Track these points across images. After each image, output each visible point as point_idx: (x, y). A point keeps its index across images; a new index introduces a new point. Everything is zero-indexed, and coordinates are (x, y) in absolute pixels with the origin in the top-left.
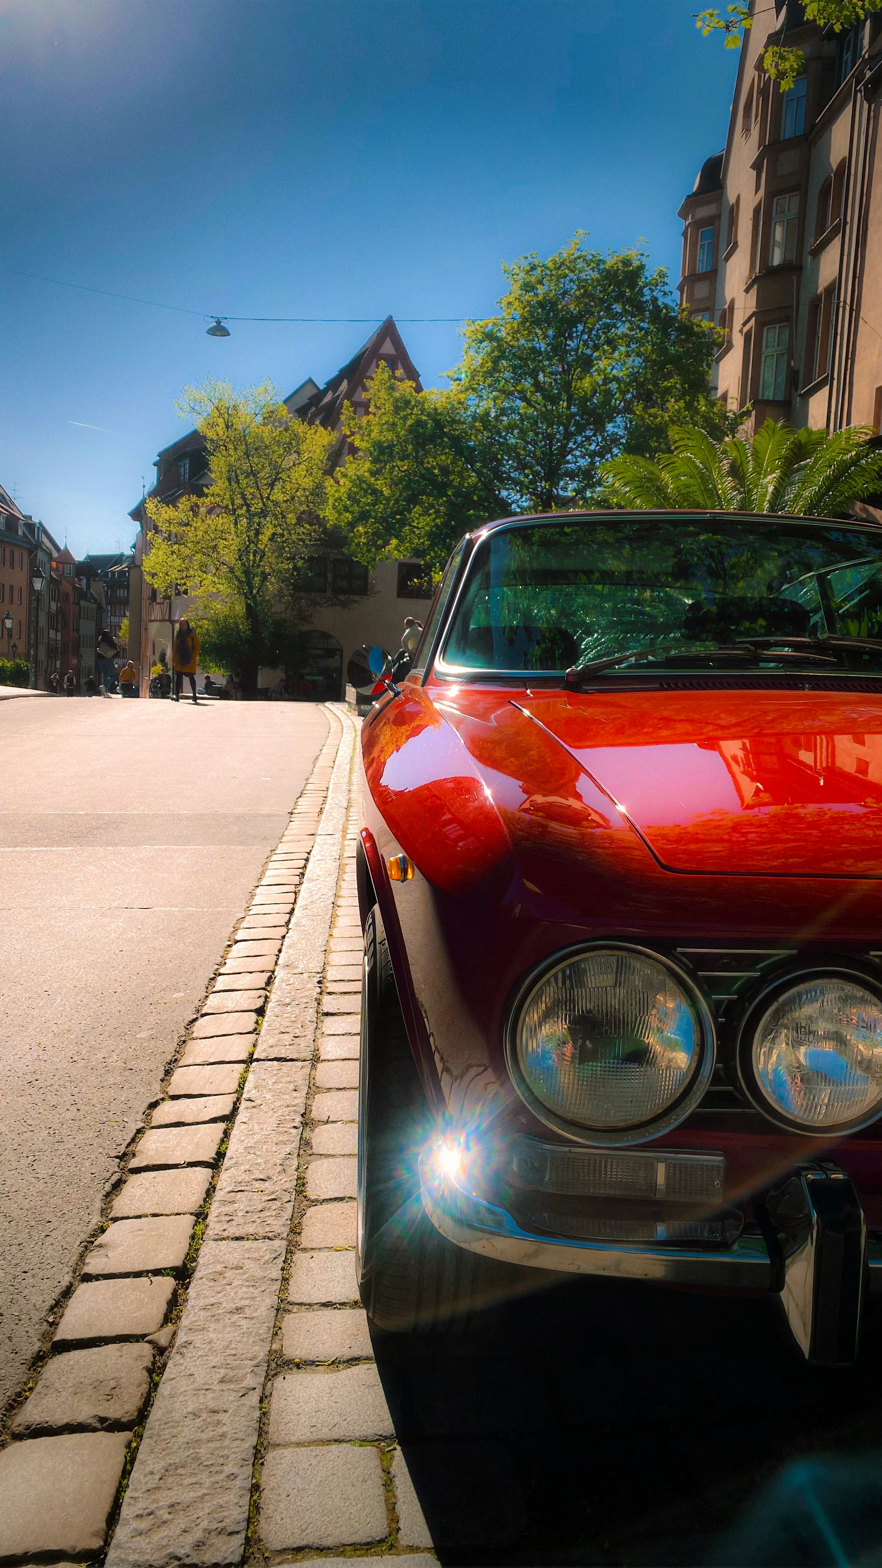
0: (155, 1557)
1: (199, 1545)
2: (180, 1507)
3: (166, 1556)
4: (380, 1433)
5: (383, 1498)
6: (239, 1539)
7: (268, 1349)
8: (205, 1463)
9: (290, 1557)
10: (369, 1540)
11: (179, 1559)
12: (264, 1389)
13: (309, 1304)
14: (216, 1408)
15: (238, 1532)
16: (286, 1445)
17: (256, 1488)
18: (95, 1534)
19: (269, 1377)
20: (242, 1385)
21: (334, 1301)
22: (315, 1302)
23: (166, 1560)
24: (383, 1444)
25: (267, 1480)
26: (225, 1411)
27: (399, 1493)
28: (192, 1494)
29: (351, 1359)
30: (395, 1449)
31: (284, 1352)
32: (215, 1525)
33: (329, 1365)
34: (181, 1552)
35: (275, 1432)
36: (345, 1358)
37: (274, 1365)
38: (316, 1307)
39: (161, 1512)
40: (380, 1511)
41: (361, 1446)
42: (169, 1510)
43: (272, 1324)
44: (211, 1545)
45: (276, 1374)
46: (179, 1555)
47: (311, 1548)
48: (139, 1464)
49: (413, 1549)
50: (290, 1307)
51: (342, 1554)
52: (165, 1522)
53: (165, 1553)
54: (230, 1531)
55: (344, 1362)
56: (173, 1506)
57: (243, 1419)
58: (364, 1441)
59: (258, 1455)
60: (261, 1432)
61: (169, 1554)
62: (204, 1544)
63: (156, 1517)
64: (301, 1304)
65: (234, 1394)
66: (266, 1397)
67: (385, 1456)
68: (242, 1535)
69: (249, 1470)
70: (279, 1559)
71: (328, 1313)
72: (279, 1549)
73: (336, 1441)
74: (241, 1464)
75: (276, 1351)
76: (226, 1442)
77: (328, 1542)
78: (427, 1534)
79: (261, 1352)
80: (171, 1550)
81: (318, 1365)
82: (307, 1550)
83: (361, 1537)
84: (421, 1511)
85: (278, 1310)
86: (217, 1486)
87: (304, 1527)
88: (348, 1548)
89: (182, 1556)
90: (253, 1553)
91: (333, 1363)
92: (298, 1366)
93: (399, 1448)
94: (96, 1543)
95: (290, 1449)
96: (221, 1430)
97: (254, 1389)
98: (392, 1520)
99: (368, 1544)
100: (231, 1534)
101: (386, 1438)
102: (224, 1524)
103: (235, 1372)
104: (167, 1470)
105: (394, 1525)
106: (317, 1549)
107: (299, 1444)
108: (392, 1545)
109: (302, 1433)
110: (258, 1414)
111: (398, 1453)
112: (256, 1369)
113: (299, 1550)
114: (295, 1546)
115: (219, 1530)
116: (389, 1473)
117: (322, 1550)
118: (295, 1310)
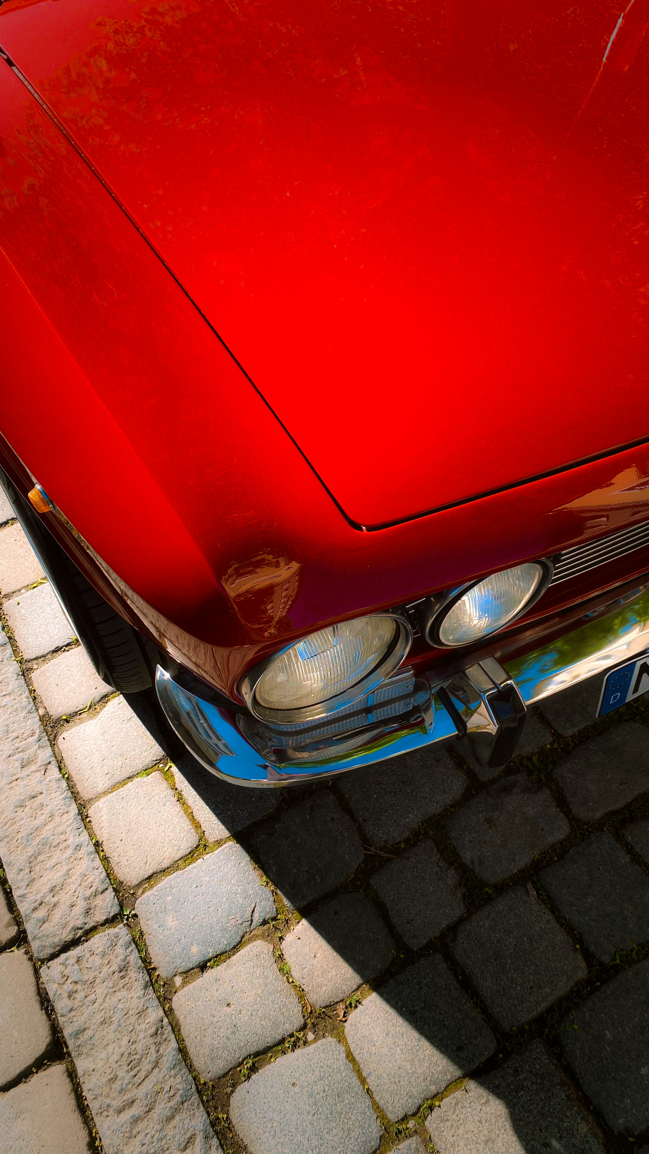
0: (64, 935)
1: (87, 912)
2: (57, 888)
3: (71, 931)
4: (155, 759)
5: (182, 812)
6: (110, 894)
7: (38, 718)
8: (54, 844)
9: (147, 885)
10: (190, 850)
11: (81, 929)
12: (56, 757)
13: (43, 656)
14: (33, 794)
15: (107, 889)
16: (98, 797)
17: (97, 845)
18: (8, 925)
19: (53, 743)
20: (39, 764)
21: (60, 645)
22: (45, 652)
23: (73, 933)
24: (161, 766)
25: (102, 835)
26: (41, 793)
27: (190, 802)
28: (59, 874)
29: (102, 698)
30: (171, 767)
31: (50, 713)
32: (88, 892)
33: (89, 709)
34: (79, 923)
35: (85, 791)
36: (97, 699)
37: (50, 729)
38: (49, 656)
39: (47, 899)
40: (186, 824)
41: (148, 775)
42: (52, 894)
43: (27, 692)
44: (95, 906)
45: (55, 736)
46: (79, 926)
47: (156, 873)
48: (8, 866)
49: (219, 843)
50: (29, 665)
51: (178, 868)
52: (55, 905)
53: (69, 929)
54: (101, 890)
55: (98, 702)
56: (52, 890)
57: (58, 793)
58: (147, 770)
59: (84, 817)
60: (75, 795)
61: (73, 928)
62: (90, 909)
63: (46, 904)
64: (36, 658)
65: (38, 774)
66: (61, 762)
67: (168, 776)
68: (111, 889)
69: (85, 836)
70: (141, 891)
71: (62, 657)
72: (137, 883)
73: (128, 778)
74: (78, 834)
75: (44, 716)
76: (57, 819)
77: (165, 865)
78: (222, 827)
79: (34, 723)
80: (71, 926)
81: (80, 714)
82: (154, 875)
83: (184, 849)
84: (211, 812)
85: (23, 675)
86: (72, 859)
87: (145, 860)
88: (180, 862)
89: (82, 926)
90: (123, 896)
91: (90, 707)
92: (67, 721)
93: (172, 765)
94: (13, 931)
95: (102, 800)
96: (47, 810)
97: (50, 763)
98: (196, 827)
99: (190, 853)
100: (102, 892)
101: (161, 760)
102: (93, 889)
103: (28, 752)
104: (30, 863)
105: (200, 831)
106: (161, 871)
107: (105, 793)
108: (205, 845)
109: (102, 785)
110: (64, 784)
111: (175, 769)
112: (40, 743)
113: (149, 878)
114: (146, 877)
115: (94, 894)
116: (176, 789)
117: (164, 871)
118: (35, 667)
